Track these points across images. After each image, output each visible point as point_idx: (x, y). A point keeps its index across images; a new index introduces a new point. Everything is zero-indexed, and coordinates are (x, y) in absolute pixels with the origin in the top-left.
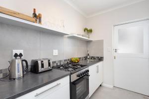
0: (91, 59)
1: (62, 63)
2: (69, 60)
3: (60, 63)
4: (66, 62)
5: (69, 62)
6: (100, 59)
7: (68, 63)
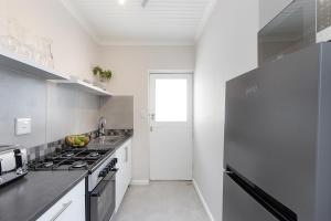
0: (109, 134)
1: (42, 154)
2: (59, 142)
3: (37, 154)
4: (53, 149)
5: (60, 147)
6: (128, 134)
7: (57, 150)
